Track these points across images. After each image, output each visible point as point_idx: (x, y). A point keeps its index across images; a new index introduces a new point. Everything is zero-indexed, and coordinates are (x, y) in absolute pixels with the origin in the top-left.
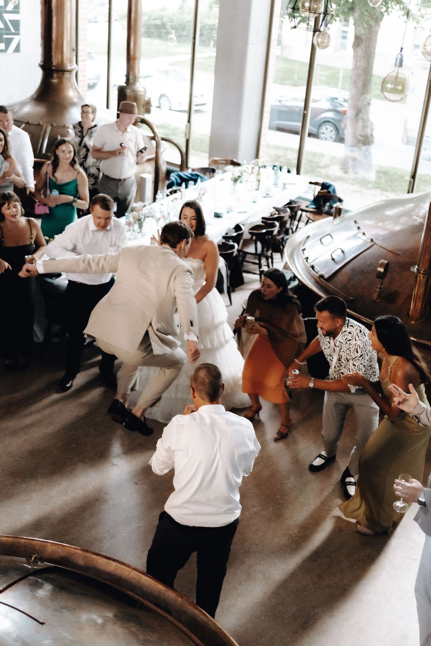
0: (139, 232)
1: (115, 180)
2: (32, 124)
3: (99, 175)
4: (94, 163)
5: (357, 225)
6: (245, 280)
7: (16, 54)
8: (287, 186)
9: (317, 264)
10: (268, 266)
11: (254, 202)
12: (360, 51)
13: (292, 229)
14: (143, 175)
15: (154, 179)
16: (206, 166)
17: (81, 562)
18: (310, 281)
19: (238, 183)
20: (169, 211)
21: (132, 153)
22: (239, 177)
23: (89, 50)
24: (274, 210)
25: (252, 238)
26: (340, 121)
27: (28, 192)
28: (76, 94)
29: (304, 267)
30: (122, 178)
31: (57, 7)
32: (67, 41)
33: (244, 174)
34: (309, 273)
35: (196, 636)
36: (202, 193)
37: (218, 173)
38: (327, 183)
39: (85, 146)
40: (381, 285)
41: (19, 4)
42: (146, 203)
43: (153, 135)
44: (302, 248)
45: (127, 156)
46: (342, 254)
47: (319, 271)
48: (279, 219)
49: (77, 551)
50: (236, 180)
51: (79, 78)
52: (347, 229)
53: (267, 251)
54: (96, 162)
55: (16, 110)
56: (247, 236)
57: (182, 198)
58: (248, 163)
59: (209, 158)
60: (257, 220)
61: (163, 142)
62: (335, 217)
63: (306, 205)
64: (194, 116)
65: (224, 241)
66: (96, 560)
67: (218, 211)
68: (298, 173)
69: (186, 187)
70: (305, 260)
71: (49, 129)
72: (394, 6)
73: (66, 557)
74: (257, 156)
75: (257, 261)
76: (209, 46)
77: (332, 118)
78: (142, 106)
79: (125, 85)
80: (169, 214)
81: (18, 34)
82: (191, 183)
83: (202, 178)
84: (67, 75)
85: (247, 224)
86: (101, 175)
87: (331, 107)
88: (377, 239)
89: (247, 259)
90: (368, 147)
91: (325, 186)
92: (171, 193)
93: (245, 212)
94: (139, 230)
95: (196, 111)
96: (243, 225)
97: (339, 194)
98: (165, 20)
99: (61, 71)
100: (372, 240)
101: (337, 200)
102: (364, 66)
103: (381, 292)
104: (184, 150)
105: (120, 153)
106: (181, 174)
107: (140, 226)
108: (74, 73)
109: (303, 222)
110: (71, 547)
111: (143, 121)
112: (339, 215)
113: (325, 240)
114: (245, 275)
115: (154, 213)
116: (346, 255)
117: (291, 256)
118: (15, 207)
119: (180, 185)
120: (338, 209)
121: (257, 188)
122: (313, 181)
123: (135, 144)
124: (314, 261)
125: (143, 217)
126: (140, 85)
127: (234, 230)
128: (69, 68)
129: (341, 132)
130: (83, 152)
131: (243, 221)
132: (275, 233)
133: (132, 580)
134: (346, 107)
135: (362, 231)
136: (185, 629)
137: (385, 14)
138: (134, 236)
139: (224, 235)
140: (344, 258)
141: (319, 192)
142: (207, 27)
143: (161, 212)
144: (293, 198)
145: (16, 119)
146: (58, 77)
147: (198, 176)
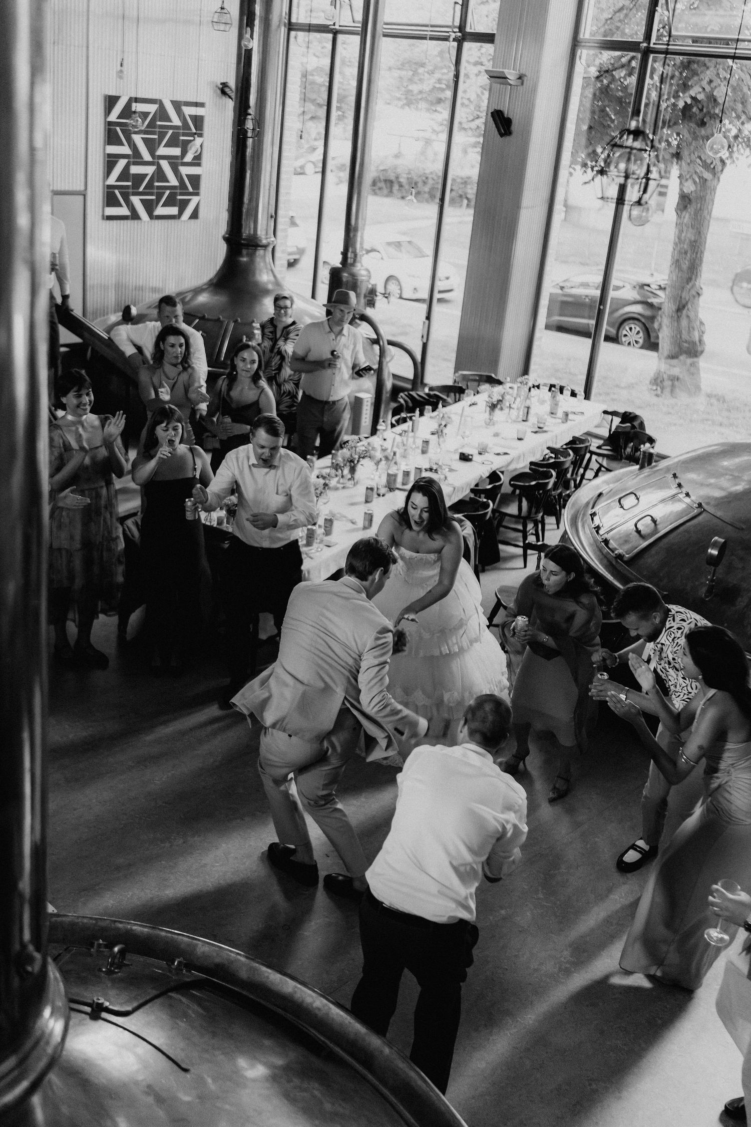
0: (349, 479)
1: (321, 402)
2: (208, 320)
3: (297, 393)
4: (290, 376)
5: (677, 481)
6: (502, 554)
7: (193, 221)
8: (571, 416)
9: (613, 538)
10: (537, 535)
11: (520, 439)
12: (687, 217)
13: (575, 481)
14: (360, 395)
15: (373, 400)
16: (450, 383)
17: (243, 974)
18: (601, 563)
19: (497, 411)
20: (395, 449)
21: (347, 366)
22: (499, 401)
23: (291, 214)
24: (548, 451)
25: (514, 492)
26: (652, 319)
27: (198, 416)
28: (272, 278)
29: (592, 540)
30: (331, 399)
31: (253, 157)
32: (263, 204)
33: (507, 397)
34: (600, 551)
35: (409, 1112)
36: (444, 424)
37: (468, 395)
38: (630, 413)
39: (279, 352)
40: (713, 576)
41: (200, 154)
42: (362, 436)
43: (375, 337)
44: (590, 512)
45: (340, 369)
46: (653, 524)
47: (616, 549)
48: (557, 466)
49: (239, 957)
50: (493, 407)
51: (277, 254)
52: (662, 486)
53: (537, 512)
54: (294, 375)
55: (187, 299)
56: (506, 489)
57: (415, 430)
58: (514, 381)
59: (456, 371)
60: (522, 466)
61: (390, 347)
62: (642, 467)
63: (597, 445)
64: (436, 307)
65: (472, 496)
66: (266, 974)
67: (467, 451)
68: (587, 396)
69: (422, 414)
70: (594, 531)
71: (232, 325)
72: (742, 151)
73: (223, 965)
74: (526, 371)
75: (520, 527)
76: (461, 206)
77: (639, 314)
78: (362, 296)
79: (340, 266)
80: (395, 454)
81: (197, 194)
82: (429, 408)
83: (444, 401)
84: (260, 252)
85: (507, 471)
86: (300, 393)
87: (638, 298)
88: (708, 504)
89: (504, 524)
90: (695, 359)
91: (627, 417)
92: (398, 422)
93: (506, 454)
94: (349, 476)
95: (440, 300)
96: (502, 472)
97: (649, 431)
98: (399, 171)
99: (253, 246)
100: (700, 505)
101: (646, 440)
102: (693, 239)
103: (713, 586)
104: (419, 358)
105: (330, 364)
106: (413, 393)
107: (353, 470)
108: (270, 249)
109: (592, 469)
110: (231, 951)
111: (364, 318)
112: (650, 463)
113: (627, 502)
114: (501, 547)
115: (372, 452)
116: (658, 527)
117: (574, 522)
118: (175, 429)
119: (412, 410)
120: (647, 455)
121: (525, 419)
122: (610, 410)
123: (353, 352)
124: (608, 532)
125: (357, 457)
126: (362, 266)
127: (488, 480)
128: (264, 242)
129: (652, 335)
130: (276, 360)
131: (502, 467)
132: (550, 486)
133: (317, 1012)
134: (661, 298)
135: (684, 490)
136: (392, 1098)
137: (728, 162)
138: (343, 484)
139: (472, 486)
140: (656, 531)
141: (618, 427)
142: (459, 180)
143: (384, 450)
144: (578, 434)
145: (186, 312)
146: (248, 255)
147: (438, 398)
